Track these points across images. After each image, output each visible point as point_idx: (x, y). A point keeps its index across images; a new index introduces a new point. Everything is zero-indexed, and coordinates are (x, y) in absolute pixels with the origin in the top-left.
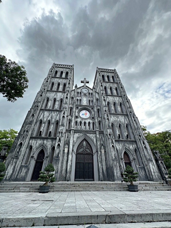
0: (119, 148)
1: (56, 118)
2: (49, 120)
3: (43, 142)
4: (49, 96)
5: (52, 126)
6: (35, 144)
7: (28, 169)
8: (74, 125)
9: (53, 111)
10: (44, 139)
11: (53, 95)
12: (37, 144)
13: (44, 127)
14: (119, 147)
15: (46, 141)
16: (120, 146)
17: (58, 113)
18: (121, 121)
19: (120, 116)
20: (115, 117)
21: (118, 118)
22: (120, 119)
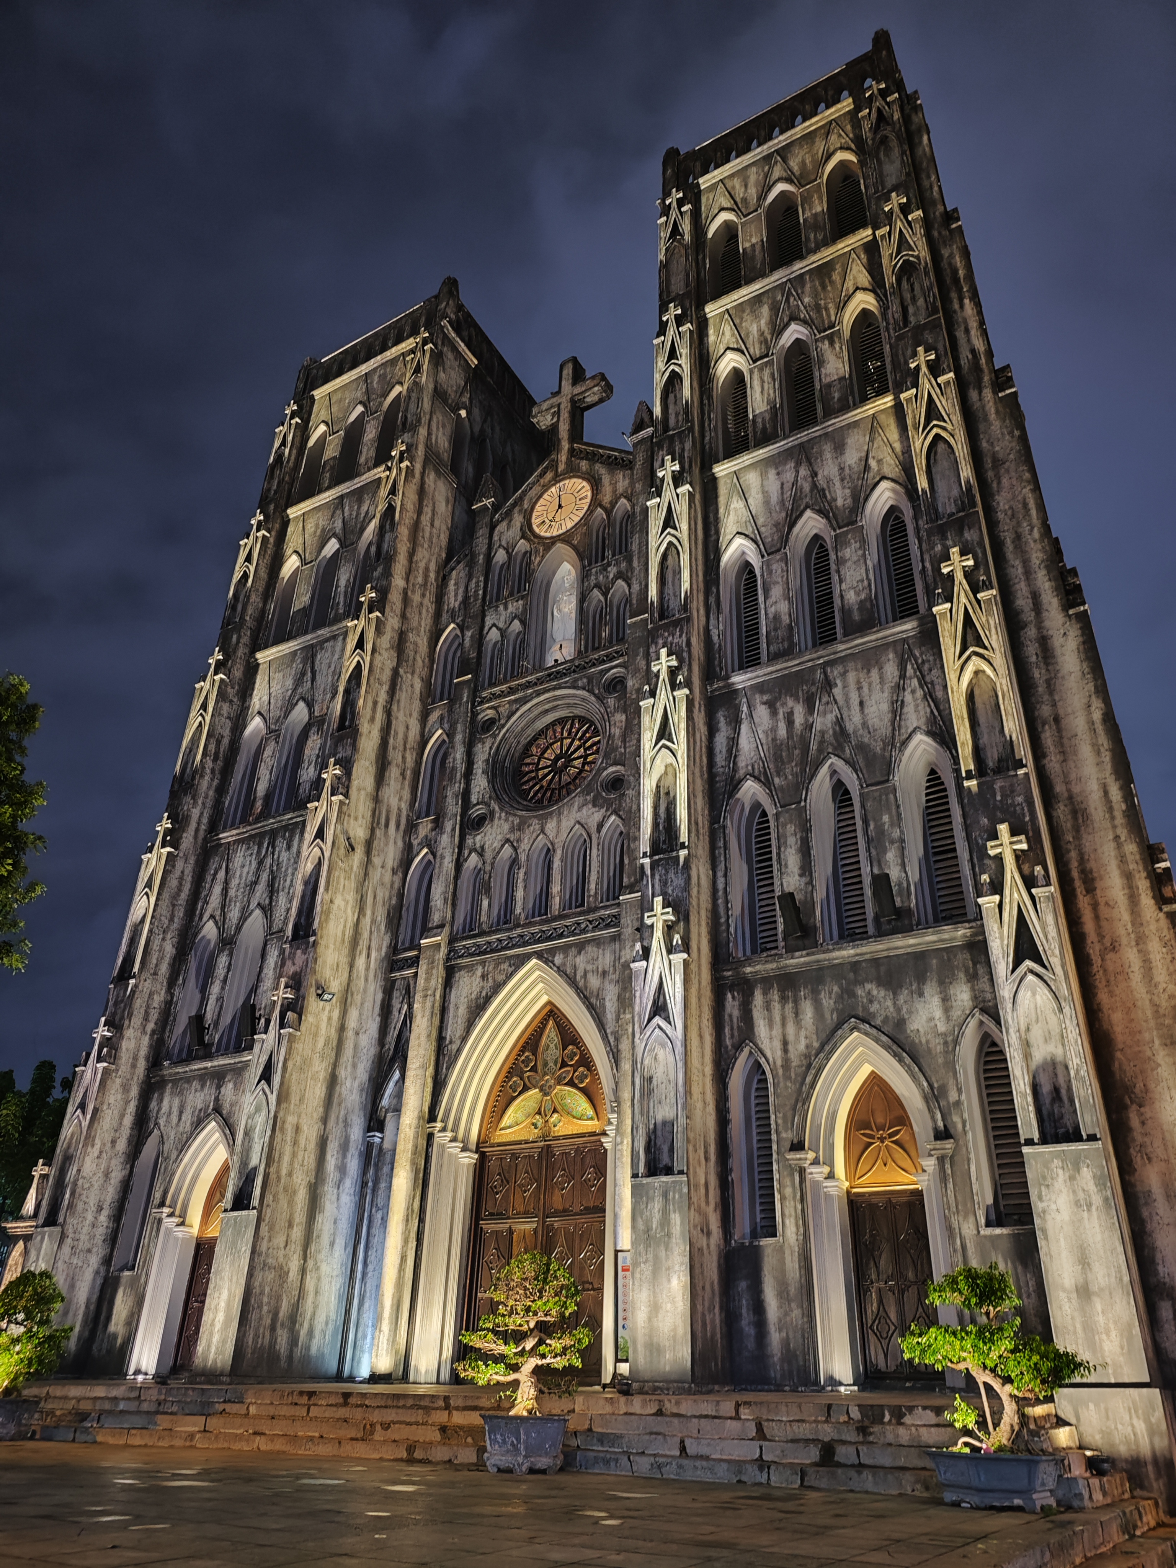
3: (217, 1099)
4: (261, 708)
5: (273, 958)
6: (175, 1118)
8: (453, 902)
9: (281, 833)
10: (219, 1072)
11: (290, 682)
12: (183, 1118)
14: (790, 1031)
16: (797, 1022)
18: (855, 732)
19: (846, 672)
20: (784, 704)
21: (824, 700)
22: (841, 702)
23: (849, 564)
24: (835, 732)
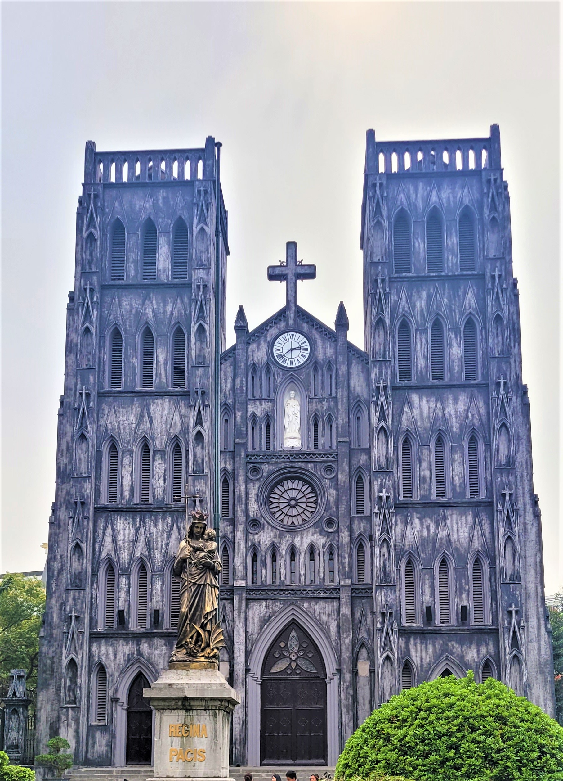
0: (421, 659)
1: (167, 545)
2: (141, 557)
3: (138, 650)
4: (113, 429)
5: (158, 585)
6: (112, 657)
7: (113, 736)
8: (246, 568)
9: (148, 515)
10: (137, 637)
11: (132, 418)
12: (118, 657)
13: (128, 592)
14: (424, 655)
15: (146, 645)
16: (426, 652)
17: (170, 521)
18: (455, 542)
19: (452, 514)
20: (426, 521)
21: (443, 524)
22: (450, 528)
23: (457, 463)
24: (446, 540)
